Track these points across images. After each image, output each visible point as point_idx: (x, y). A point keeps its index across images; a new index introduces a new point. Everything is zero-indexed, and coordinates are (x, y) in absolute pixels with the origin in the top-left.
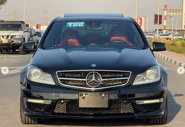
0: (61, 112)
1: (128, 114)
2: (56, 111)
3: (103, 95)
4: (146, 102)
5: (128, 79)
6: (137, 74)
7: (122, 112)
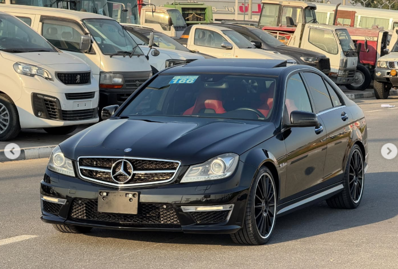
0: (80, 217)
1: (171, 225)
2: (74, 215)
3: (130, 196)
4: (201, 209)
5: (174, 173)
6: (189, 166)
7: (162, 222)
